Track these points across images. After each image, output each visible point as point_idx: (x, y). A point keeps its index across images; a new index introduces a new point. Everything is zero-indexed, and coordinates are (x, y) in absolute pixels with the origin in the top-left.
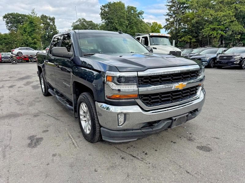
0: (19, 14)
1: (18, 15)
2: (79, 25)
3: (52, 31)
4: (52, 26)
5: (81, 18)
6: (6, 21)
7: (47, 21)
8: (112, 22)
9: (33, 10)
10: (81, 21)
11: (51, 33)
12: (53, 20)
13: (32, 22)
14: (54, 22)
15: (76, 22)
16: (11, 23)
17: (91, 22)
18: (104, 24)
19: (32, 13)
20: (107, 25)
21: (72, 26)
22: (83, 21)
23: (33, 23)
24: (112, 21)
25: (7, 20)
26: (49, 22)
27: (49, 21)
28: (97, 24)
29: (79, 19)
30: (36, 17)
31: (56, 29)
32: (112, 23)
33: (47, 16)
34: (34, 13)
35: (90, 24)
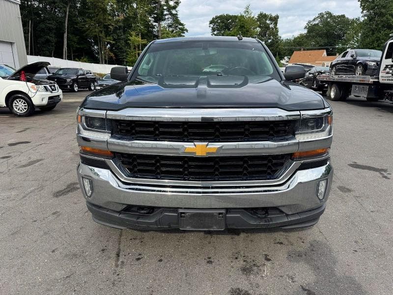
0: (230, 16)
1: (228, 17)
2: (318, 24)
3: (270, 39)
4: (273, 29)
5: (324, 12)
6: (212, 28)
7: (266, 23)
8: (383, 14)
9: (247, 8)
10: (323, 16)
11: (269, 41)
12: (275, 19)
13: (243, 27)
14: (276, 24)
15: (314, 20)
16: (218, 30)
17: (343, 16)
18: (366, 18)
19: (245, 12)
20: (370, 20)
21: (305, 28)
22: (327, 18)
23: (245, 28)
24: (383, 11)
25: (214, 25)
26: (268, 24)
27: (268, 22)
28: (353, 20)
29: (320, 14)
30: (250, 17)
31: (277, 35)
32: (381, 15)
33: (267, 14)
34: (248, 12)
35: (339, 21)
